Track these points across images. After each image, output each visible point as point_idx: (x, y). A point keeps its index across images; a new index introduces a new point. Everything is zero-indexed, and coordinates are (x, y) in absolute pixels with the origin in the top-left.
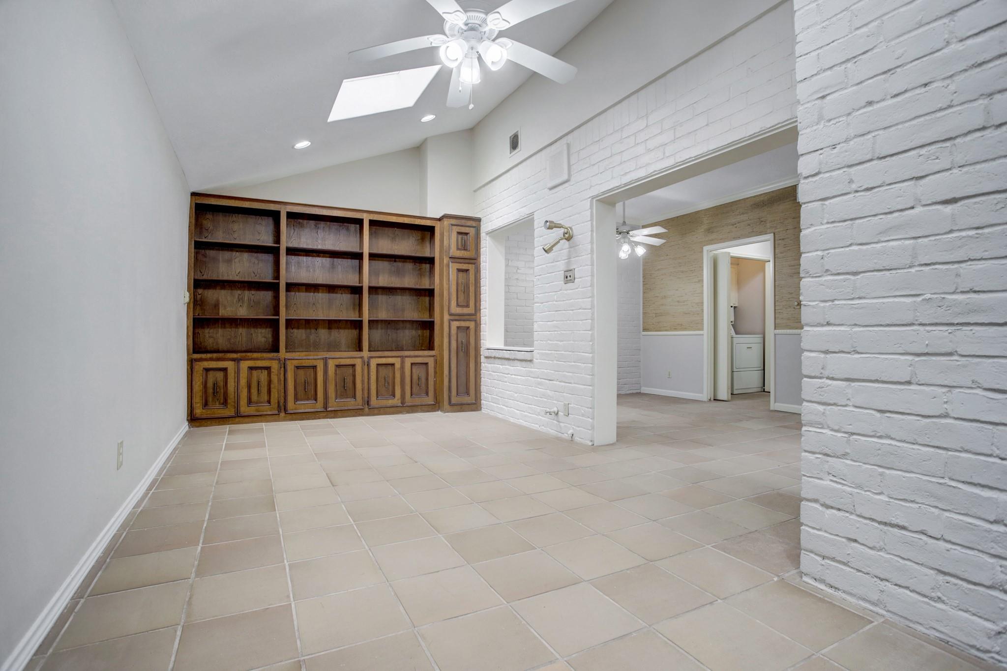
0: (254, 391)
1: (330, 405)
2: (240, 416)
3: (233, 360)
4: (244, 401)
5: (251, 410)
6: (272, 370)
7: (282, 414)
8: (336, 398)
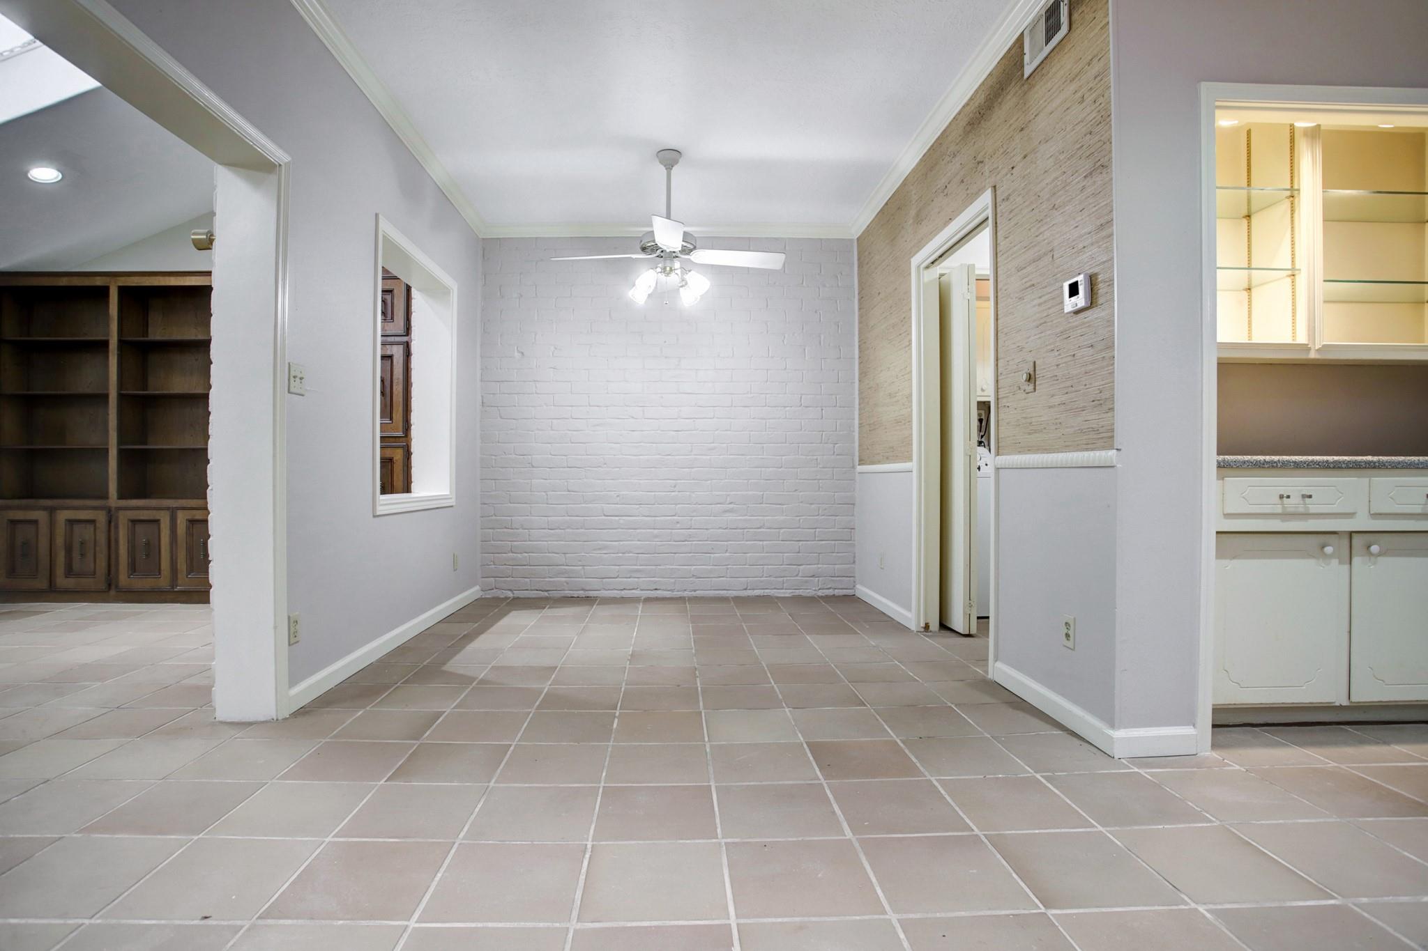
0: (76, 555)
1: (180, 582)
2: (55, 591)
3: (45, 508)
4: (60, 570)
5: (70, 583)
6: (98, 525)
7: (113, 592)
8: (188, 573)
